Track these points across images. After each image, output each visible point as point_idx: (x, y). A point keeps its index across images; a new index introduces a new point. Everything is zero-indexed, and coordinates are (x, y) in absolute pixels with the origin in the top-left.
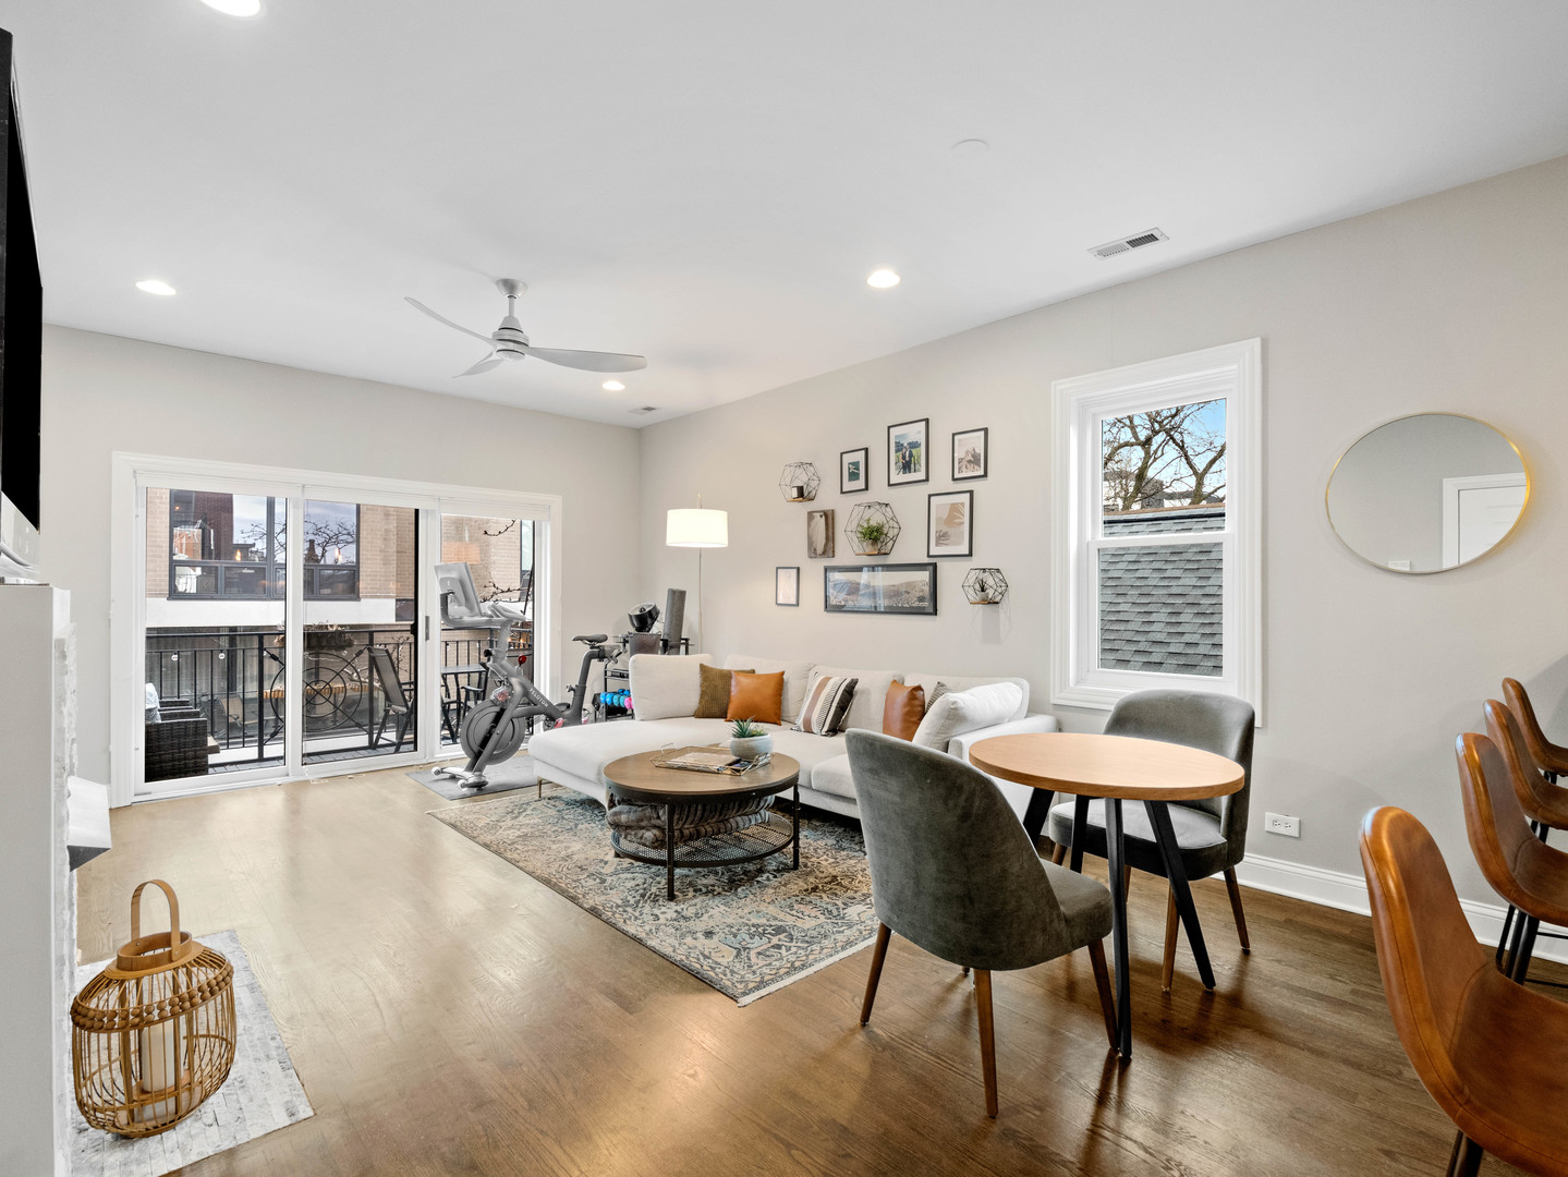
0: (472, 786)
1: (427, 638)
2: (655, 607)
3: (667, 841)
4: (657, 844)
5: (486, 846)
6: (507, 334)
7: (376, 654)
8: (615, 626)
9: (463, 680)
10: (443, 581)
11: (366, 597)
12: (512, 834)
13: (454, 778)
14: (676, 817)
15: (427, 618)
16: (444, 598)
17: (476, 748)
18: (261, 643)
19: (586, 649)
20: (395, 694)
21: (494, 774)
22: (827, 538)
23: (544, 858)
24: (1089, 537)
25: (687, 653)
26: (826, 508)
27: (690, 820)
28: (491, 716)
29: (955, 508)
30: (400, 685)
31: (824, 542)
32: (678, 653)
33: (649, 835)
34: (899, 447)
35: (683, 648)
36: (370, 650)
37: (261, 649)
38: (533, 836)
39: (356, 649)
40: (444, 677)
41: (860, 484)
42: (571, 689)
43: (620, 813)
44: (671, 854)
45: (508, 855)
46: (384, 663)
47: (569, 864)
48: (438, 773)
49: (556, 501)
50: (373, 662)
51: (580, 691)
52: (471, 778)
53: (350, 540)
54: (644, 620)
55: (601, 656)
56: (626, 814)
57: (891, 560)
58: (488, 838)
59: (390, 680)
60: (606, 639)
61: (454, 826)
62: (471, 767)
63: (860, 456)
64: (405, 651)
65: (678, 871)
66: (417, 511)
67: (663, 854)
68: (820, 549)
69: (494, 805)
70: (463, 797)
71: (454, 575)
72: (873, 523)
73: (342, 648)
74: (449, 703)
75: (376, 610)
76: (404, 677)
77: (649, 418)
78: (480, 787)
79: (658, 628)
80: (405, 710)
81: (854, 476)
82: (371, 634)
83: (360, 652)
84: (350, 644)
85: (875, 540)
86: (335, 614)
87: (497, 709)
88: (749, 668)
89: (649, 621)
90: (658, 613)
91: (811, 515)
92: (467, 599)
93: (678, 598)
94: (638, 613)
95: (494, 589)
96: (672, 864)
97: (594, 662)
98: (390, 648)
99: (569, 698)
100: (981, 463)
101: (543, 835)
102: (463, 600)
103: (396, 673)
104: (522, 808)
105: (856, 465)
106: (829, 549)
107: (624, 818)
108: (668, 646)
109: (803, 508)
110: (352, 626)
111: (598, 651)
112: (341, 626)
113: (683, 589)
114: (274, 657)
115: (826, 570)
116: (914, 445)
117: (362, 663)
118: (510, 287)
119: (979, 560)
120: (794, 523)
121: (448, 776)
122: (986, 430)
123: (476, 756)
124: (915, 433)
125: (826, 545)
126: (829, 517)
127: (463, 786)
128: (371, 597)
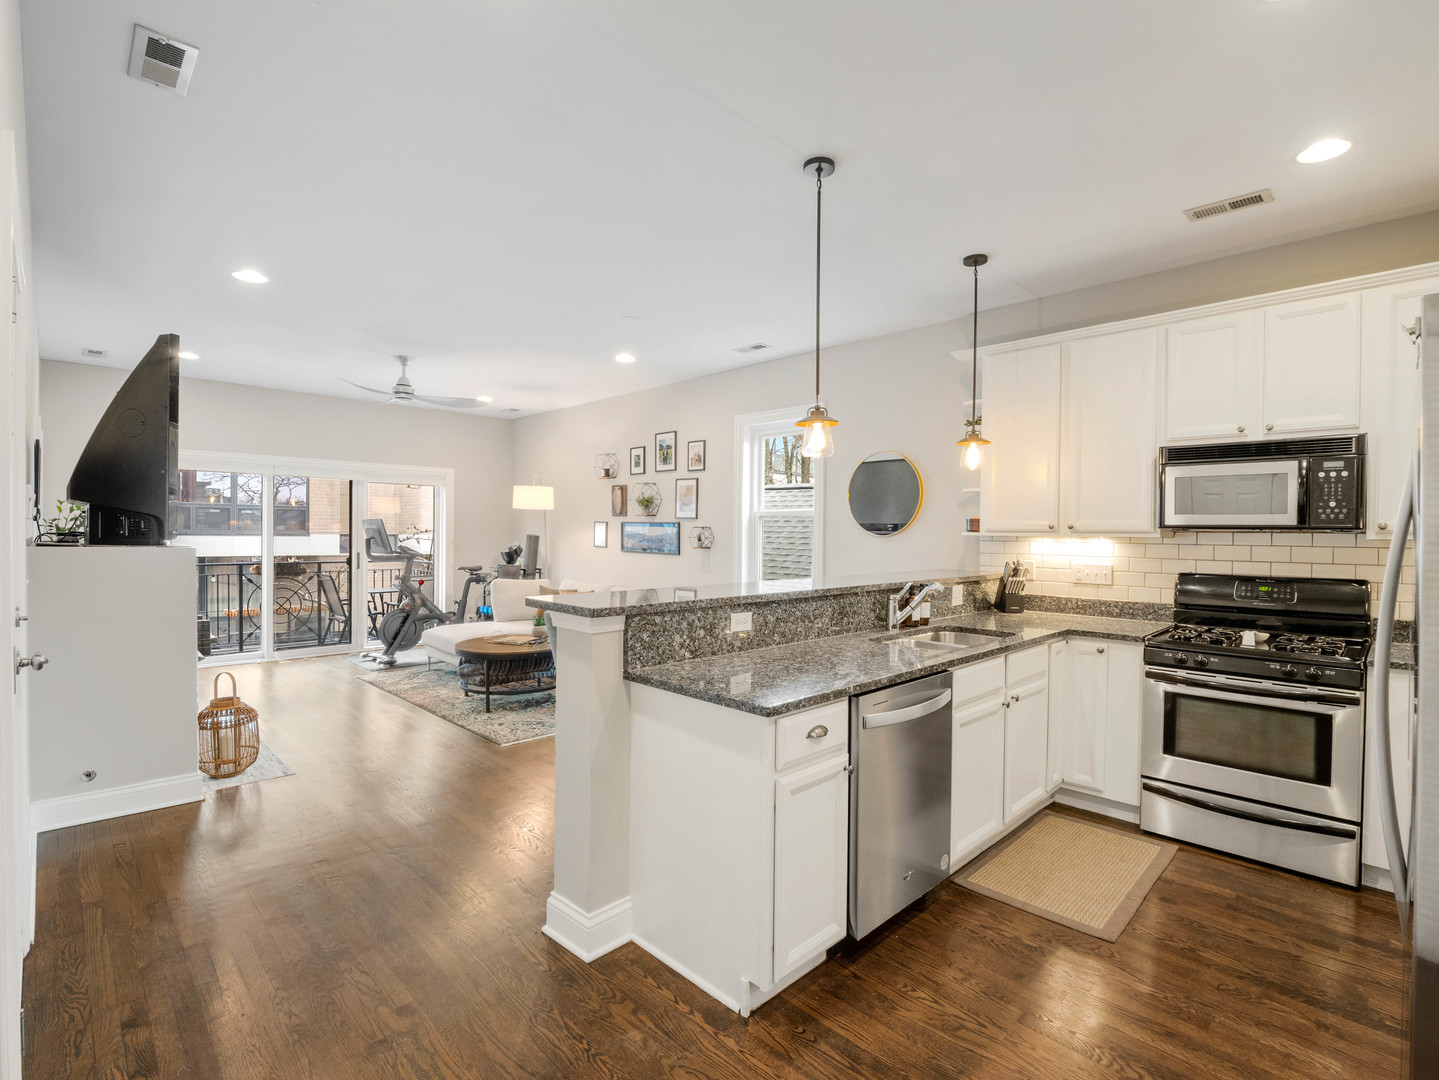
0: (386, 663)
1: (358, 567)
2: (519, 547)
3: (487, 683)
4: (482, 683)
5: (390, 692)
6: (401, 389)
7: (323, 578)
8: (489, 560)
9: (387, 598)
10: (367, 530)
11: (314, 533)
12: (406, 687)
13: (375, 660)
14: (492, 668)
15: (358, 554)
16: (368, 542)
17: (390, 640)
18: (241, 571)
19: (467, 576)
20: (336, 606)
21: (401, 657)
22: (622, 504)
23: (422, 697)
24: (755, 509)
25: (540, 577)
26: (622, 484)
27: (502, 670)
28: (400, 620)
29: (689, 488)
30: (340, 601)
31: (620, 506)
32: (534, 578)
33: (478, 678)
34: (661, 447)
35: (537, 575)
36: (318, 576)
37: (241, 575)
38: (419, 688)
39: (308, 576)
40: (372, 595)
41: (640, 469)
42: (456, 602)
43: (464, 668)
44: (488, 689)
45: (402, 695)
46: (328, 585)
47: (437, 699)
48: (364, 656)
49: (450, 473)
50: (321, 584)
51: (463, 604)
52: (386, 658)
53: (300, 481)
54: (511, 556)
55: (479, 580)
56: (467, 668)
57: (657, 519)
58: (391, 688)
59: (333, 597)
60: (481, 569)
61: (372, 683)
62: (386, 653)
63: (640, 452)
64: (344, 577)
65: (491, 697)
66: (351, 482)
67: (484, 689)
68: (618, 512)
69: (398, 674)
70: (380, 670)
71: (374, 527)
72: (646, 496)
73: (298, 574)
74: (376, 614)
75: (323, 544)
76: (344, 595)
77: (514, 415)
78: (391, 665)
79: (520, 561)
80: (344, 618)
81: (637, 464)
82: (319, 564)
83: (311, 578)
84: (304, 572)
85: (647, 507)
86: (293, 547)
87: (405, 615)
88: (573, 589)
89: (515, 556)
90: (521, 551)
91: (613, 487)
92: (383, 542)
93: (534, 541)
94: (507, 551)
95: (415, 531)
96: (489, 693)
97: (473, 584)
98: (334, 576)
99: (455, 608)
100: (702, 459)
101: (426, 687)
102: (380, 543)
103: (338, 593)
104: (416, 675)
105: (638, 456)
106: (623, 512)
107: (466, 671)
108: (528, 574)
109: (609, 483)
110: (305, 558)
111: (476, 577)
112: (298, 557)
113: (537, 534)
114: (250, 581)
115: (623, 525)
116: (669, 447)
117: (313, 585)
118: (403, 360)
119: (700, 523)
120: (604, 491)
121: (371, 659)
122: (705, 441)
123: (390, 645)
124: (669, 439)
125: (622, 508)
126: (623, 489)
127: (380, 663)
128: (319, 533)
